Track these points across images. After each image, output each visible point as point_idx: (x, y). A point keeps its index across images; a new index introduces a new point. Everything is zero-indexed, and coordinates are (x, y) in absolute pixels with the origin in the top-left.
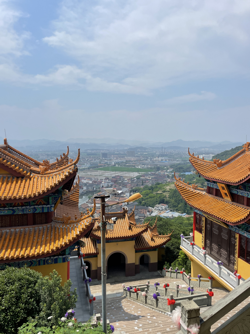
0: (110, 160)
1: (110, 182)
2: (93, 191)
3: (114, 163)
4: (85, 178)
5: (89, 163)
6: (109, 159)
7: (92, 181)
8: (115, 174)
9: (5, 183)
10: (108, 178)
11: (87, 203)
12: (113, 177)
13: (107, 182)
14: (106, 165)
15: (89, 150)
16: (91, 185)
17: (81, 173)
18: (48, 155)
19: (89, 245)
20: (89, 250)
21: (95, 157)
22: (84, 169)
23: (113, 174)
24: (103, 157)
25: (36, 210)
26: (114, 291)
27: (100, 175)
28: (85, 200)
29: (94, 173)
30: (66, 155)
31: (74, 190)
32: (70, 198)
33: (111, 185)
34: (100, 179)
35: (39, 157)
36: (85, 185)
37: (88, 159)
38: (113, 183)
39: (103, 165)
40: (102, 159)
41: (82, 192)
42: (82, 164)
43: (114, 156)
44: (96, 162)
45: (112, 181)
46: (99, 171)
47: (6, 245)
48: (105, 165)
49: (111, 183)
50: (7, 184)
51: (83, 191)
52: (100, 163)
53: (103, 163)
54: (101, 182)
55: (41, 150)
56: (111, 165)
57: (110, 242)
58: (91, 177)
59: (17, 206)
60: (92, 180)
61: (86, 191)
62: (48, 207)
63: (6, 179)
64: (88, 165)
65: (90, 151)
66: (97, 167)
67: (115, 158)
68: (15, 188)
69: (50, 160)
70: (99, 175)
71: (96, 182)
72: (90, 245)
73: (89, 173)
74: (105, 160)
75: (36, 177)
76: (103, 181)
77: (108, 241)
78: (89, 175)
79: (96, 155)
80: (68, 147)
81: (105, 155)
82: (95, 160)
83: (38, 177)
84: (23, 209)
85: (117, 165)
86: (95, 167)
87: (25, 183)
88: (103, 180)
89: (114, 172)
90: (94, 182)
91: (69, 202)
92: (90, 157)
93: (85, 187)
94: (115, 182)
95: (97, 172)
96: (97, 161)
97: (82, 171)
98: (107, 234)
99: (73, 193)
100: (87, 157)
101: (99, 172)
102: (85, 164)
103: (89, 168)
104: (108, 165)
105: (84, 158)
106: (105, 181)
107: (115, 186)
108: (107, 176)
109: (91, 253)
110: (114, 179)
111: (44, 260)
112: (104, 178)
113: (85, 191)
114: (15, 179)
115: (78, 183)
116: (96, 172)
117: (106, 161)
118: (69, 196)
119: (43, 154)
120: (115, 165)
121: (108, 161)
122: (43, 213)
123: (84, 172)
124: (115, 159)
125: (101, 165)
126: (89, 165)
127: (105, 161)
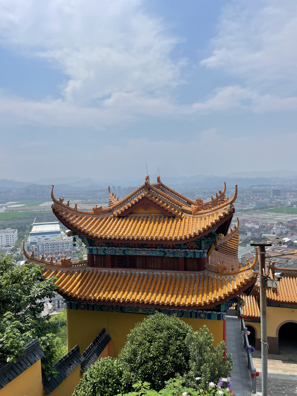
0: (285, 198)
1: (284, 229)
2: (260, 239)
3: (290, 203)
4: (250, 222)
5: (254, 203)
6: (282, 197)
7: (259, 226)
8: (292, 218)
9: (157, 223)
10: (281, 223)
11: (252, 253)
12: (289, 222)
13: (280, 228)
14: (279, 206)
15: (255, 186)
16: (258, 231)
17: (244, 215)
18: (205, 193)
19: (252, 306)
20: (253, 312)
21: (263, 195)
22: (248, 210)
23: (290, 217)
24: (274, 195)
25: (187, 254)
26: (287, 372)
27: (270, 219)
28: (250, 249)
29: (261, 216)
30: (223, 193)
31: (233, 235)
32: (227, 244)
33: (286, 232)
34: (270, 224)
35: (194, 195)
36: (250, 230)
37: (254, 198)
38: (289, 229)
39: (274, 205)
40: (273, 198)
41: (246, 239)
42: (245, 204)
43: (290, 194)
44: (264, 201)
45: (287, 227)
46: (268, 213)
47: (157, 288)
48: (277, 206)
49: (286, 230)
50: (159, 223)
51: (248, 237)
52: (270, 202)
53: (274, 203)
54: (271, 227)
55: (197, 188)
56: (285, 205)
57: (282, 307)
58: (258, 220)
59: (168, 248)
60: (258, 224)
61: (251, 238)
62: (200, 253)
63: (157, 219)
64: (253, 205)
65: (257, 188)
66: (266, 208)
67: (292, 196)
68: (166, 228)
69: (207, 198)
70: (268, 217)
71: (264, 227)
72: (255, 306)
73: (255, 215)
74: (278, 198)
75: (188, 217)
76: (274, 227)
77: (280, 304)
78: (255, 217)
79: (265, 192)
80: (225, 183)
81: (277, 192)
82: (263, 199)
83: (190, 217)
84: (174, 252)
85: (295, 206)
86: (262, 208)
87: (176, 223)
88: (275, 225)
89: (290, 215)
90: (262, 227)
91: (226, 249)
92: (256, 195)
93: (249, 233)
94: (292, 228)
95: (267, 214)
96: (266, 200)
97: (245, 212)
98: (278, 296)
99: (231, 239)
100: (253, 195)
101: (269, 215)
102: (250, 204)
103: (254, 209)
104: (282, 205)
105: (249, 196)
106: (277, 226)
107: (292, 234)
108: (280, 220)
109: (256, 316)
110: (290, 225)
111: (196, 313)
112: (276, 222)
113: (249, 238)
114: (167, 219)
115: (238, 227)
116: (264, 214)
117: (279, 200)
118: (226, 242)
119: (200, 192)
120: (292, 206)
121: (282, 200)
122: (195, 258)
123: (248, 214)
124: (293, 198)
125: (271, 205)
126: (255, 205)
127: (277, 200)
